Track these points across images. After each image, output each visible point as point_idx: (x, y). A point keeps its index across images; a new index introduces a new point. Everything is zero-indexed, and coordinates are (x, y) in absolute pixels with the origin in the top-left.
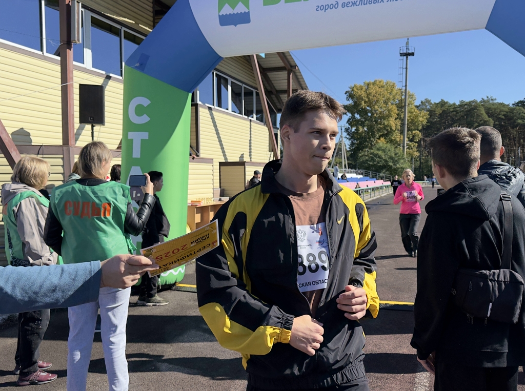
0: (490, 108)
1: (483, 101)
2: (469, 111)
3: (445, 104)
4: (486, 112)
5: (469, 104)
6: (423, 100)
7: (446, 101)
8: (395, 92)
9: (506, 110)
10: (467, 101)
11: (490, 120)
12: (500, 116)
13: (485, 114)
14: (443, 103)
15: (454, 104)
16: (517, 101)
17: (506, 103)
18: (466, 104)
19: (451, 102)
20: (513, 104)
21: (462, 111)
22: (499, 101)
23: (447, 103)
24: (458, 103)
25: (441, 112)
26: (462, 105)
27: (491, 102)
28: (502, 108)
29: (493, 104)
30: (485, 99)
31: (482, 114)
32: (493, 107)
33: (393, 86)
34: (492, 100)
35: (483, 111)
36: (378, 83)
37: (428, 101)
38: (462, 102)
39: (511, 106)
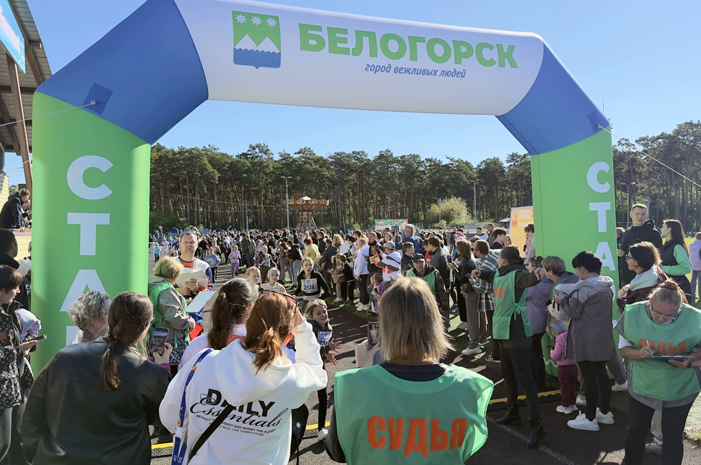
0: (213, 158)
1: (205, 149)
2: (190, 159)
3: (161, 149)
4: (209, 162)
5: (190, 151)
7: (162, 145)
9: (229, 161)
10: (188, 147)
11: (213, 172)
12: (225, 168)
13: (208, 164)
15: (173, 150)
16: (240, 153)
17: (230, 154)
18: (187, 152)
19: (170, 148)
20: (237, 156)
21: (183, 160)
22: (222, 150)
23: (164, 147)
24: (176, 150)
25: (157, 157)
27: (213, 151)
28: (226, 160)
30: (207, 147)
31: (205, 164)
32: (217, 157)
34: (215, 149)
35: (206, 161)
38: (180, 148)
39: (234, 157)
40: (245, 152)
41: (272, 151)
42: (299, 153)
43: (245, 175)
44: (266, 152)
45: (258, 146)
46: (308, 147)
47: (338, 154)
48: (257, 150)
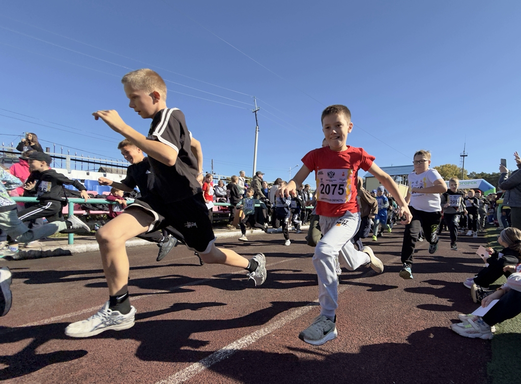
6: (472, 172)
8: (456, 169)
19: (488, 173)
37: (474, 173)
38: (493, 173)
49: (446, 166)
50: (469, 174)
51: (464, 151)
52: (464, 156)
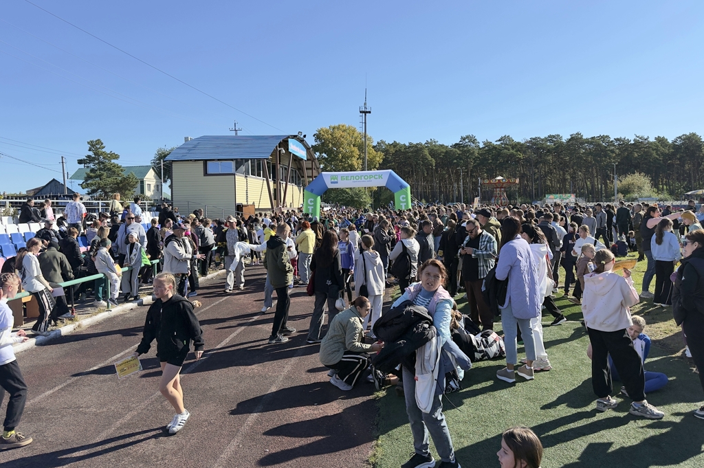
0: (433, 149)
1: (427, 143)
2: (416, 152)
4: (429, 153)
5: (416, 145)
6: (379, 141)
7: (397, 142)
8: (356, 135)
9: (444, 151)
11: (431, 160)
12: (440, 156)
13: (428, 155)
14: (395, 145)
15: (404, 145)
16: (454, 144)
17: (446, 145)
19: (402, 143)
20: (451, 146)
21: (412, 152)
22: (440, 143)
24: (407, 144)
25: (394, 151)
26: (411, 146)
27: (434, 143)
29: (435, 146)
30: (429, 141)
31: (426, 155)
32: (435, 149)
33: (354, 131)
35: (426, 152)
36: (341, 127)
37: (383, 142)
39: (449, 147)
40: (458, 142)
41: (478, 140)
42: (500, 140)
43: (455, 161)
44: (474, 141)
45: (467, 137)
46: (507, 135)
47: (534, 139)
48: (467, 141)
49: (338, 128)
50: (375, 144)
51: (365, 104)
52: (365, 113)
